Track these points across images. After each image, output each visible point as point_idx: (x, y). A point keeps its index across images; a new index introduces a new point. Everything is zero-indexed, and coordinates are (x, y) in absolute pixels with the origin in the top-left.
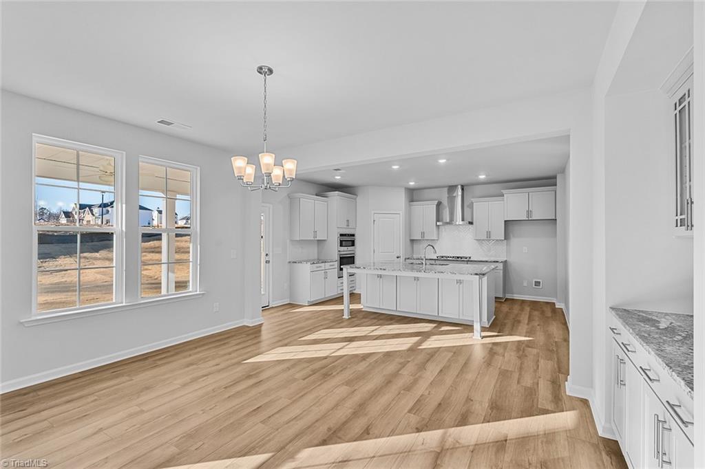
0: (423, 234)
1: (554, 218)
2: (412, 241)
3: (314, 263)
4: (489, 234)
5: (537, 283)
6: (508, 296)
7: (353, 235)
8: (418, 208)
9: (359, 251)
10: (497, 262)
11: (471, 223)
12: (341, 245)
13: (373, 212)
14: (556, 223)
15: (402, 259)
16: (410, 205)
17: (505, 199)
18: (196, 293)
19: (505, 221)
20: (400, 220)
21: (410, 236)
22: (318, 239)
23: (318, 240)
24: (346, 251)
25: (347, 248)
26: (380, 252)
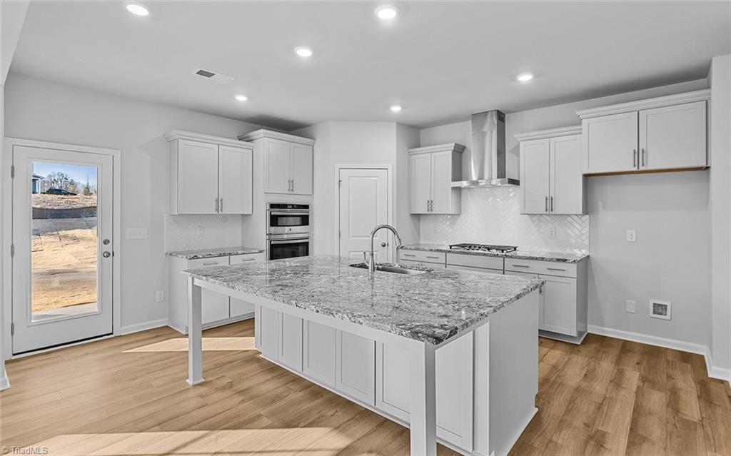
0: (430, 203)
1: (704, 164)
2: (417, 216)
3: (195, 257)
4: (550, 202)
5: (660, 309)
6: (593, 329)
7: (306, 207)
8: (423, 157)
10: (565, 261)
11: (515, 182)
12: (274, 224)
13: (337, 166)
14: (708, 178)
16: (409, 154)
17: (584, 131)
19: (586, 176)
20: (386, 179)
21: (410, 208)
22: (226, 213)
24: (286, 233)
25: (290, 230)
26: (351, 235)
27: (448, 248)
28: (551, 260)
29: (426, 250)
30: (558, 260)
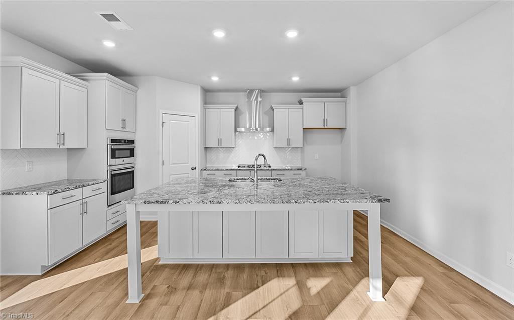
0: (220, 141)
1: (344, 127)
2: (206, 148)
3: (56, 192)
4: (289, 141)
7: (132, 142)
8: (214, 111)
9: (140, 164)
10: (301, 169)
12: (113, 156)
13: (161, 111)
16: (205, 109)
19: (304, 129)
20: (195, 123)
21: (204, 143)
22: (67, 146)
23: (68, 149)
24: (120, 164)
25: (123, 161)
26: (171, 163)
27: (237, 168)
28: (295, 170)
29: (224, 170)
30: (298, 169)
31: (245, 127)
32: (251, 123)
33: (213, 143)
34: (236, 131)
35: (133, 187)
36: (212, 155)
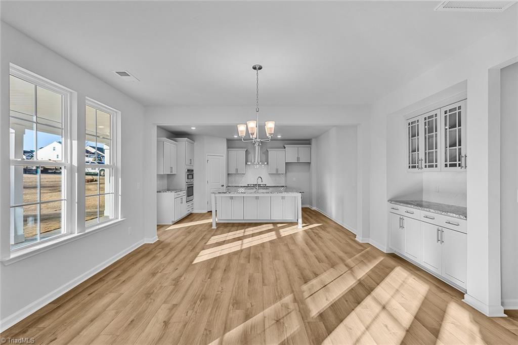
0: (237, 170)
1: (309, 162)
2: (228, 174)
4: (277, 170)
7: (193, 171)
8: (233, 152)
12: (188, 178)
13: (207, 154)
14: (310, 165)
15: (225, 187)
16: (228, 151)
18: (117, 221)
19: (286, 163)
20: (223, 160)
21: (228, 171)
24: (190, 182)
26: (211, 182)
27: (247, 186)
31: (251, 162)
32: (255, 159)
33: (232, 171)
34: (246, 164)
35: (193, 195)
36: (232, 179)
